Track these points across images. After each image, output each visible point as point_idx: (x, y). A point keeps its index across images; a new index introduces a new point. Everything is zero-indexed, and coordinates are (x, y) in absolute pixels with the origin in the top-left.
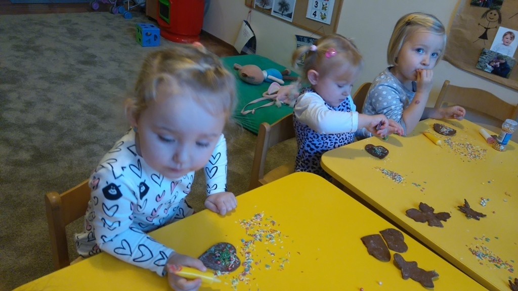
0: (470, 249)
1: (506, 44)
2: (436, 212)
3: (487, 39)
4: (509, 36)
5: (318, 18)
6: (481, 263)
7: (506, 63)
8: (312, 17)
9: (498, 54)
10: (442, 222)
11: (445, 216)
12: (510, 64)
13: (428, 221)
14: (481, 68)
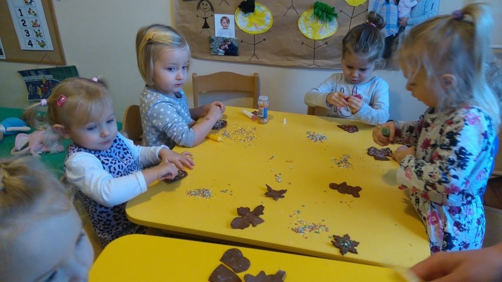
0: (292, 229)
1: (225, 28)
2: (251, 210)
3: (209, 27)
4: (224, 20)
5: (36, 47)
6: (306, 238)
7: (232, 43)
8: (29, 47)
9: (223, 38)
10: (261, 216)
11: (260, 210)
12: (235, 44)
13: (251, 222)
14: (215, 53)
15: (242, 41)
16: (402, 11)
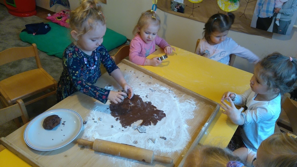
7: (181, 6)
9: (177, 2)
12: (183, 7)
14: (172, 10)
15: (187, 6)
16: (277, 4)
